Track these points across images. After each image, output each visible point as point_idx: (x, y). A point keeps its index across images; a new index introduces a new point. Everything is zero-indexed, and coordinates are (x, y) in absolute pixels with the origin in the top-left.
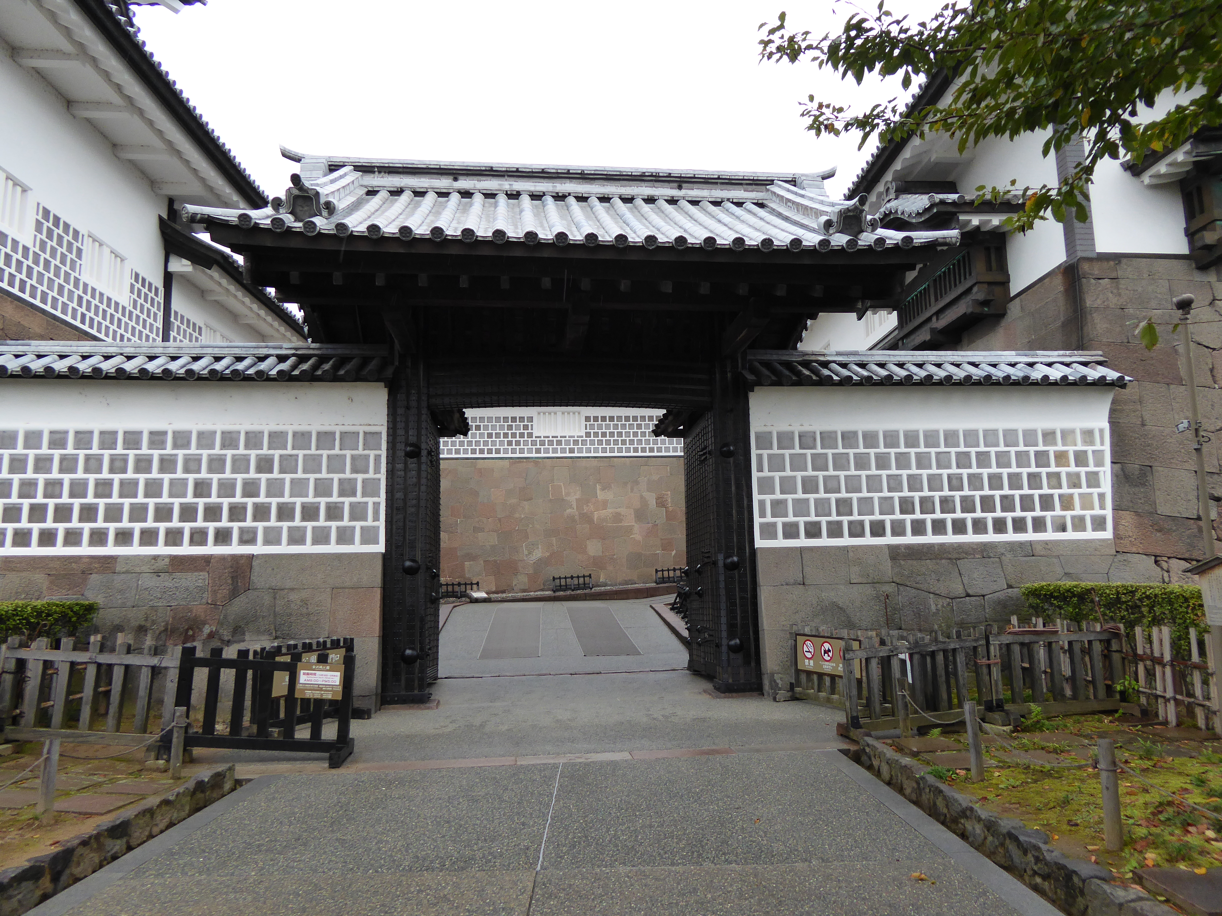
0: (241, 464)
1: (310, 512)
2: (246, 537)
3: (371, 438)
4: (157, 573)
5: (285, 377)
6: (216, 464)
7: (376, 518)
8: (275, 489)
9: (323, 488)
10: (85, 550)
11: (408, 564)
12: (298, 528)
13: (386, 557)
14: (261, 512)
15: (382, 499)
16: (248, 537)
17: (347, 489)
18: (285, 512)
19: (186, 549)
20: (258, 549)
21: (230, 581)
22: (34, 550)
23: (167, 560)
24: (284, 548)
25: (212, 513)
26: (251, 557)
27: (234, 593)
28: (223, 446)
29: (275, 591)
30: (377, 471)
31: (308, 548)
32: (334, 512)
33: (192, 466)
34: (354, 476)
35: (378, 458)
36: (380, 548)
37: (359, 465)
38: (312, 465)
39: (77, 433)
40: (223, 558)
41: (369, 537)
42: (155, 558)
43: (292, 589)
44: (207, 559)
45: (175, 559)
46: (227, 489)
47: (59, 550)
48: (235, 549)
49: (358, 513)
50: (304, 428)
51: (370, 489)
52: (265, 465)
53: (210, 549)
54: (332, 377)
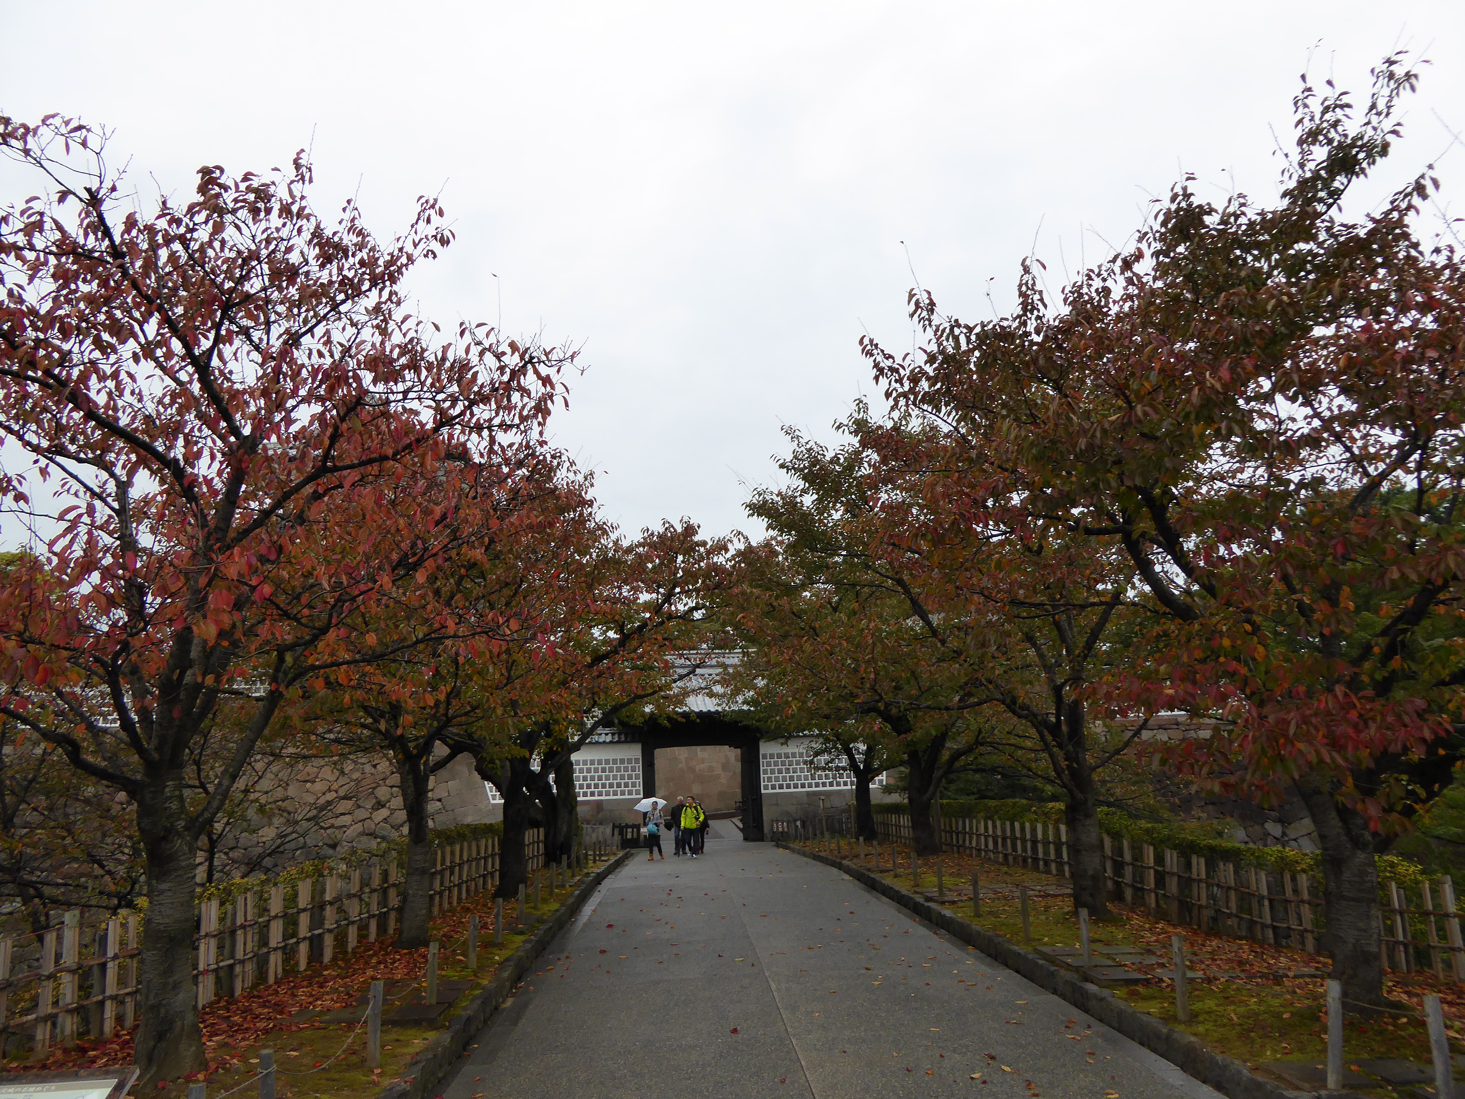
0: (596, 770)
1: (619, 785)
3: (637, 761)
5: (611, 742)
6: (589, 771)
7: (639, 787)
8: (607, 778)
9: (622, 777)
12: (615, 790)
14: (604, 786)
15: (641, 780)
16: (600, 794)
17: (630, 777)
18: (611, 786)
19: (581, 799)
20: (603, 798)
21: (596, 808)
24: (611, 797)
25: (589, 787)
26: (602, 800)
27: (598, 812)
29: (611, 811)
30: (639, 771)
31: (619, 797)
32: (626, 785)
34: (632, 773)
35: (639, 767)
36: (641, 796)
37: (633, 769)
38: (619, 770)
40: (593, 801)
41: (638, 793)
43: (616, 810)
44: (589, 802)
46: (592, 778)
48: (596, 798)
49: (634, 785)
50: (615, 757)
51: (637, 777)
52: (604, 770)
54: (626, 742)
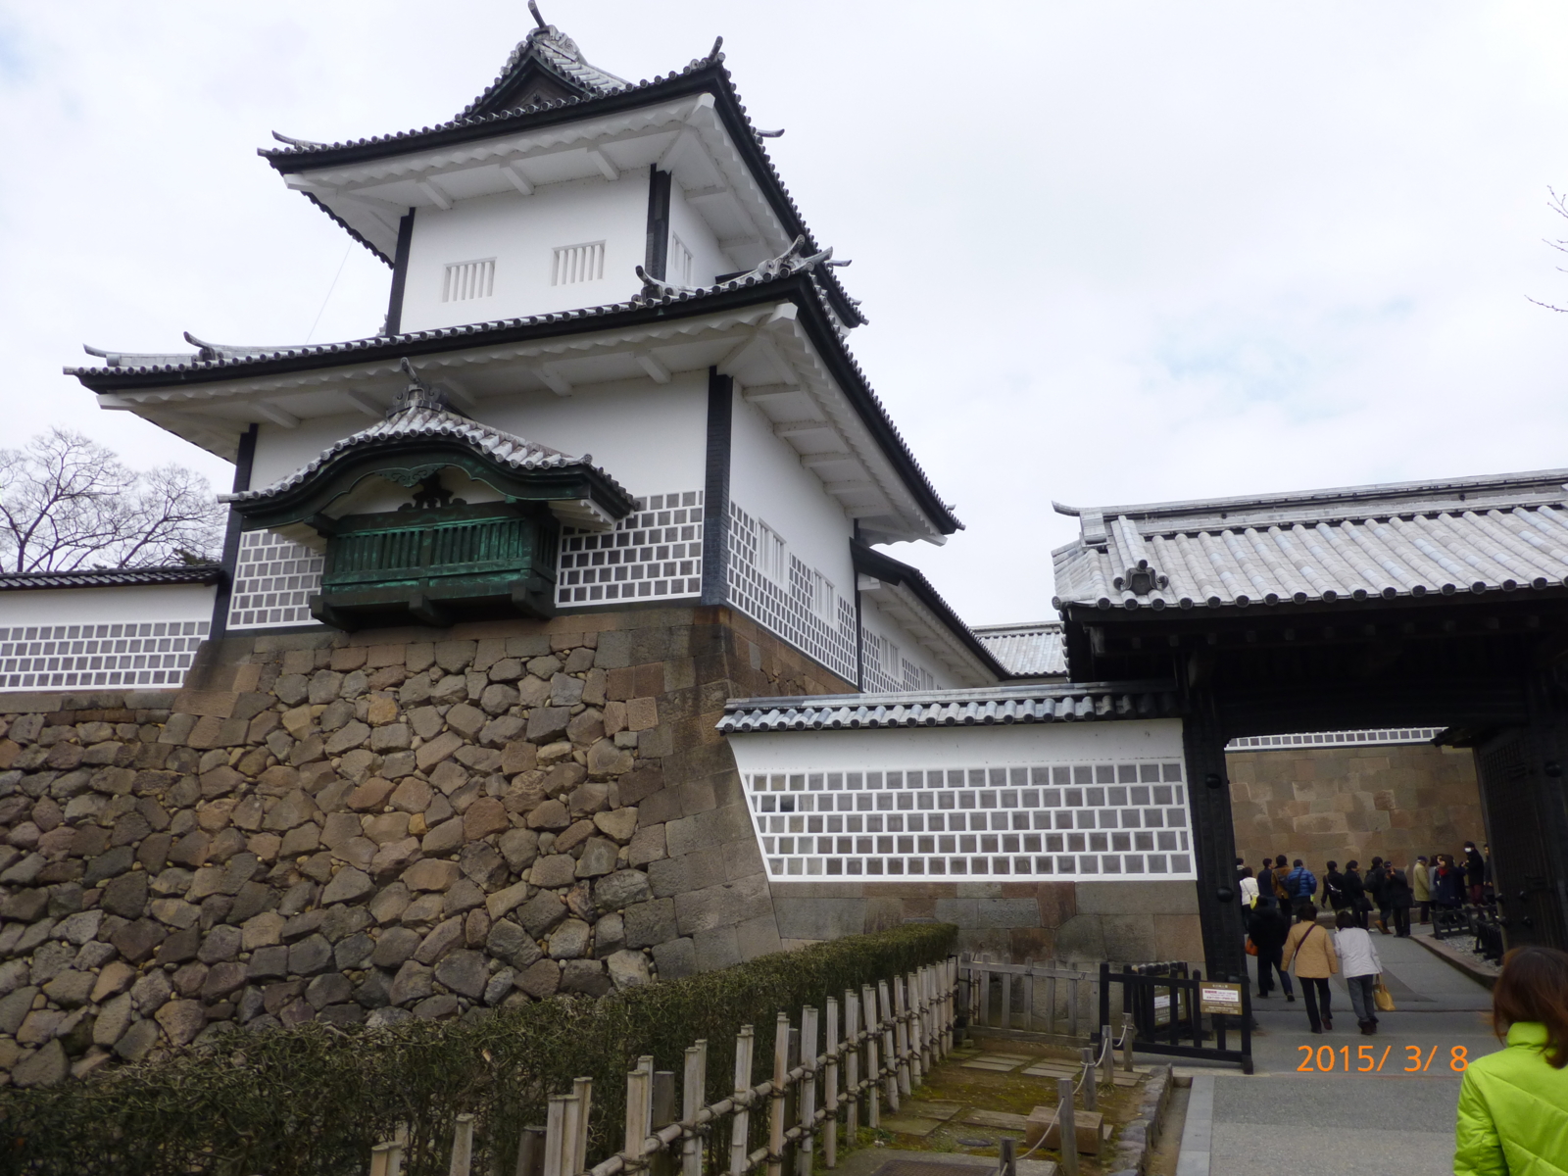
1: (1121, 842)
2: (1065, 866)
3: (1171, 772)
4: (993, 898)
5: (1091, 717)
6: (1031, 799)
7: (1185, 847)
8: (1086, 820)
9: (1131, 819)
10: (927, 877)
11: (1222, 892)
12: (1112, 857)
13: (1200, 884)
14: (1076, 843)
15: (1189, 828)
16: (1067, 866)
17: (1154, 819)
18: (1098, 842)
19: (1013, 877)
20: (1077, 877)
21: (1057, 906)
22: (886, 877)
23: (999, 887)
24: (1101, 876)
25: (1033, 843)
26: (1072, 885)
27: (1064, 918)
28: (1035, 782)
29: (1101, 917)
30: (1180, 801)
31: (1123, 876)
32: (1144, 842)
33: (1010, 800)
34: (1159, 806)
35: (1179, 789)
36: (1192, 875)
37: (1163, 796)
38: (1118, 797)
39: (909, 774)
40: (1047, 885)
41: (1180, 865)
42: (989, 884)
43: (1117, 915)
44: (1033, 887)
45: (1006, 886)
46: (1043, 821)
47: (906, 877)
48: (1056, 876)
49: (1167, 842)
50: (1106, 762)
51: (1176, 818)
52: (1074, 798)
53: (1034, 877)
54: (1134, 715)
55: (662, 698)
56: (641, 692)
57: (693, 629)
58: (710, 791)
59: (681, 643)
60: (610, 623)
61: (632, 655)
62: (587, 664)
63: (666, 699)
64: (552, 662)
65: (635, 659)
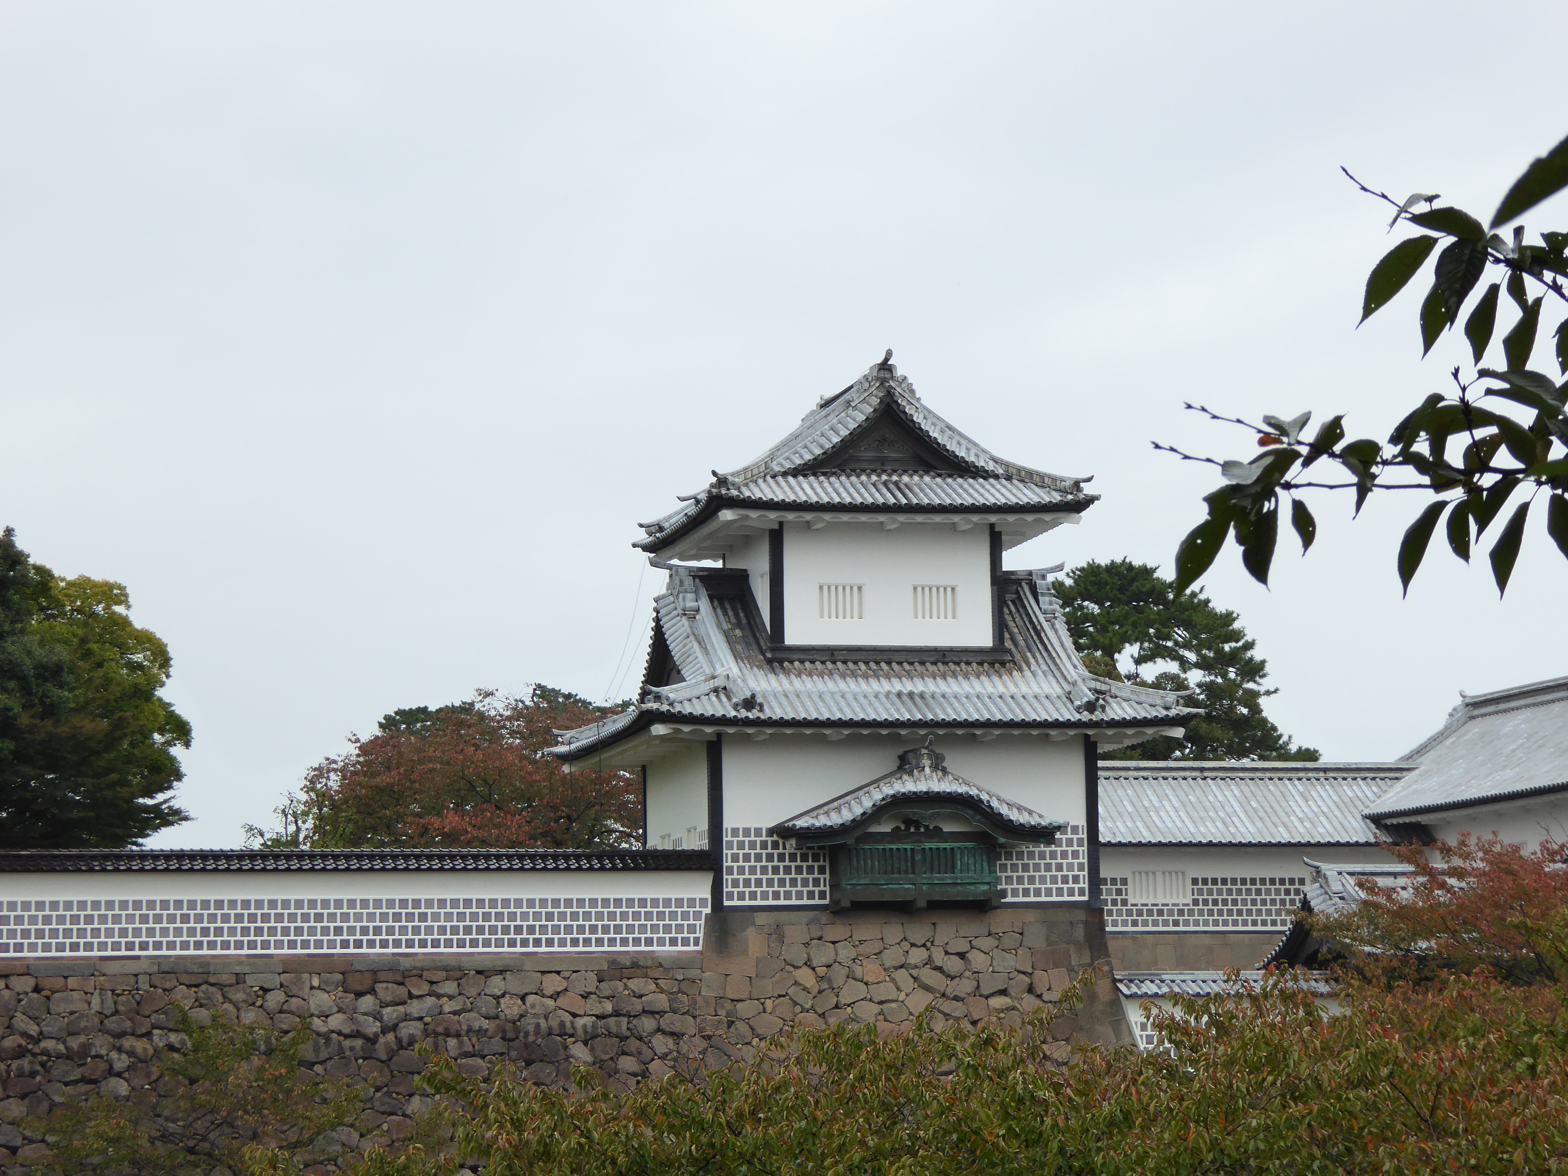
55: (1071, 970)
56: (1056, 965)
57: (1086, 924)
58: (1109, 1031)
59: (1079, 932)
60: (1030, 916)
61: (1047, 939)
62: (1018, 944)
63: (1073, 970)
64: (991, 942)
65: (1050, 943)
